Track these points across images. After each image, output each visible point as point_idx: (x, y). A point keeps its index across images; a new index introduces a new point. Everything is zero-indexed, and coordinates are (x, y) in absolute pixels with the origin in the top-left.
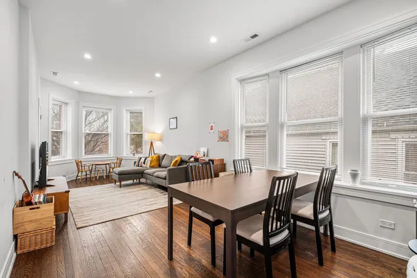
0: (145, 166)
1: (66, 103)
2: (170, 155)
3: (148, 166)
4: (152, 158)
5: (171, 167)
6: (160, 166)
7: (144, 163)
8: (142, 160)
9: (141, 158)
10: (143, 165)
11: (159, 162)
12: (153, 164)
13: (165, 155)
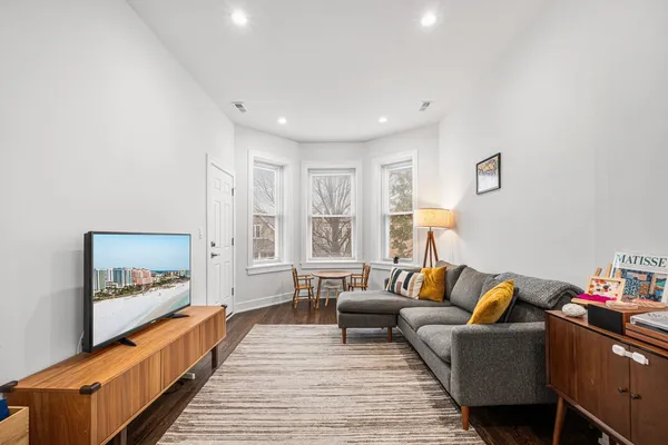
0: (407, 293)
1: (282, 167)
2: (481, 269)
3: (415, 294)
4: (427, 273)
5: (470, 326)
6: (446, 298)
7: (406, 287)
8: (402, 278)
9: (399, 272)
10: (402, 290)
11: (444, 287)
12: (427, 291)
13: (462, 268)
